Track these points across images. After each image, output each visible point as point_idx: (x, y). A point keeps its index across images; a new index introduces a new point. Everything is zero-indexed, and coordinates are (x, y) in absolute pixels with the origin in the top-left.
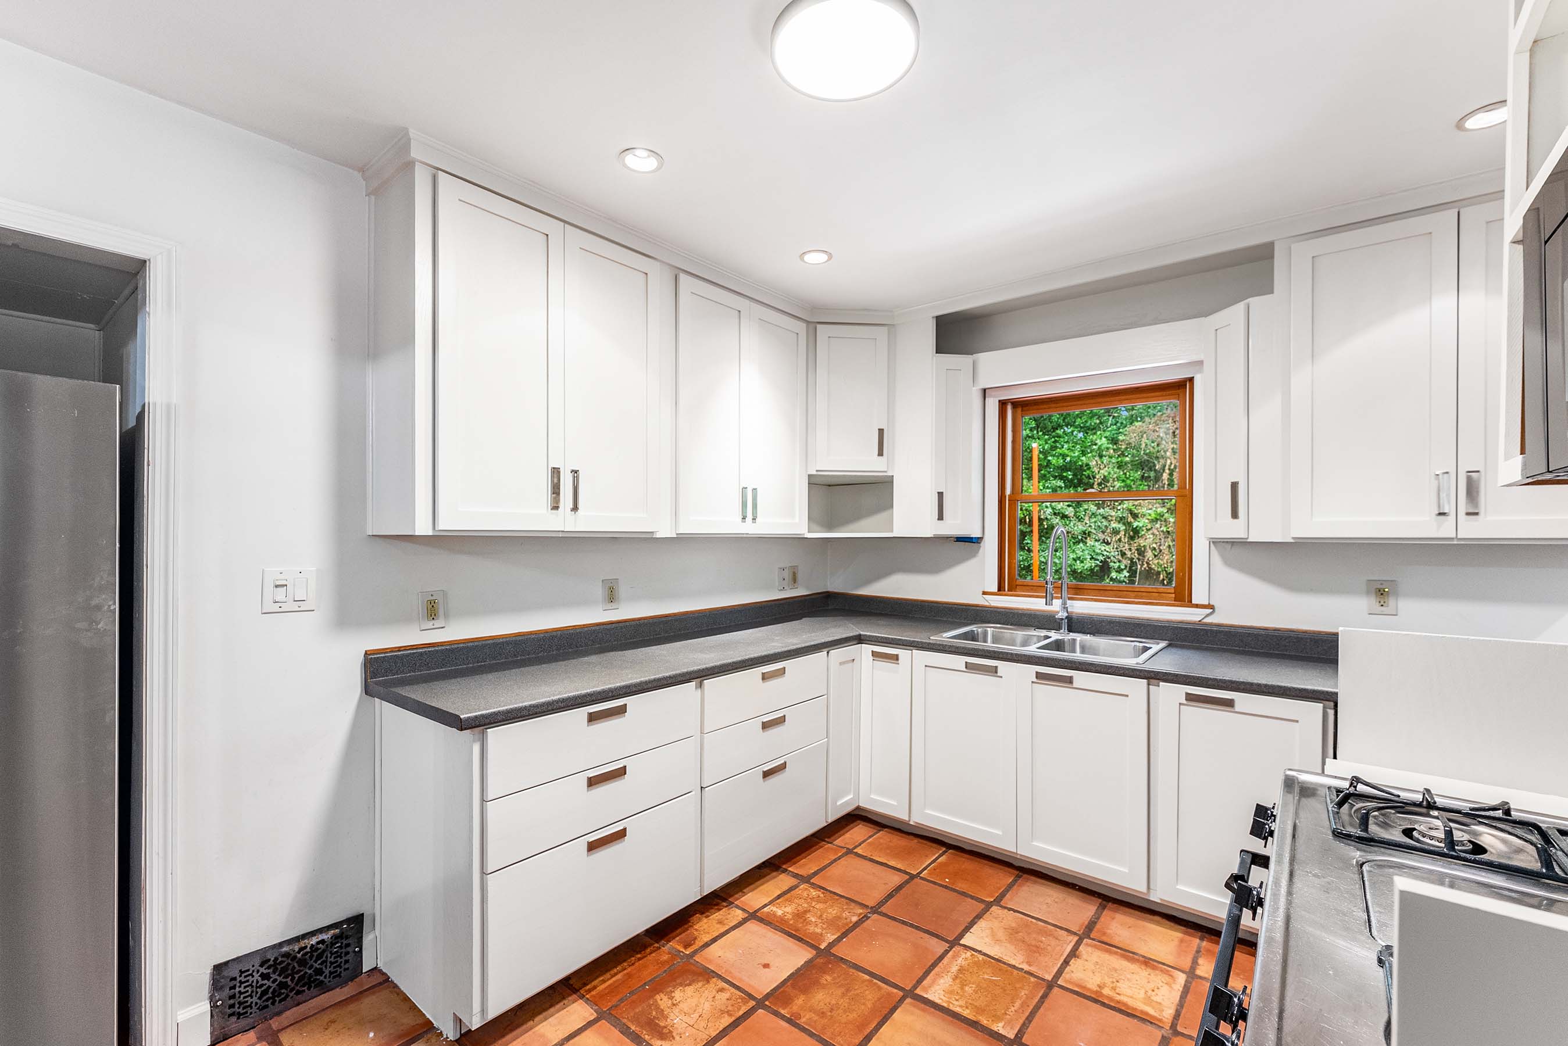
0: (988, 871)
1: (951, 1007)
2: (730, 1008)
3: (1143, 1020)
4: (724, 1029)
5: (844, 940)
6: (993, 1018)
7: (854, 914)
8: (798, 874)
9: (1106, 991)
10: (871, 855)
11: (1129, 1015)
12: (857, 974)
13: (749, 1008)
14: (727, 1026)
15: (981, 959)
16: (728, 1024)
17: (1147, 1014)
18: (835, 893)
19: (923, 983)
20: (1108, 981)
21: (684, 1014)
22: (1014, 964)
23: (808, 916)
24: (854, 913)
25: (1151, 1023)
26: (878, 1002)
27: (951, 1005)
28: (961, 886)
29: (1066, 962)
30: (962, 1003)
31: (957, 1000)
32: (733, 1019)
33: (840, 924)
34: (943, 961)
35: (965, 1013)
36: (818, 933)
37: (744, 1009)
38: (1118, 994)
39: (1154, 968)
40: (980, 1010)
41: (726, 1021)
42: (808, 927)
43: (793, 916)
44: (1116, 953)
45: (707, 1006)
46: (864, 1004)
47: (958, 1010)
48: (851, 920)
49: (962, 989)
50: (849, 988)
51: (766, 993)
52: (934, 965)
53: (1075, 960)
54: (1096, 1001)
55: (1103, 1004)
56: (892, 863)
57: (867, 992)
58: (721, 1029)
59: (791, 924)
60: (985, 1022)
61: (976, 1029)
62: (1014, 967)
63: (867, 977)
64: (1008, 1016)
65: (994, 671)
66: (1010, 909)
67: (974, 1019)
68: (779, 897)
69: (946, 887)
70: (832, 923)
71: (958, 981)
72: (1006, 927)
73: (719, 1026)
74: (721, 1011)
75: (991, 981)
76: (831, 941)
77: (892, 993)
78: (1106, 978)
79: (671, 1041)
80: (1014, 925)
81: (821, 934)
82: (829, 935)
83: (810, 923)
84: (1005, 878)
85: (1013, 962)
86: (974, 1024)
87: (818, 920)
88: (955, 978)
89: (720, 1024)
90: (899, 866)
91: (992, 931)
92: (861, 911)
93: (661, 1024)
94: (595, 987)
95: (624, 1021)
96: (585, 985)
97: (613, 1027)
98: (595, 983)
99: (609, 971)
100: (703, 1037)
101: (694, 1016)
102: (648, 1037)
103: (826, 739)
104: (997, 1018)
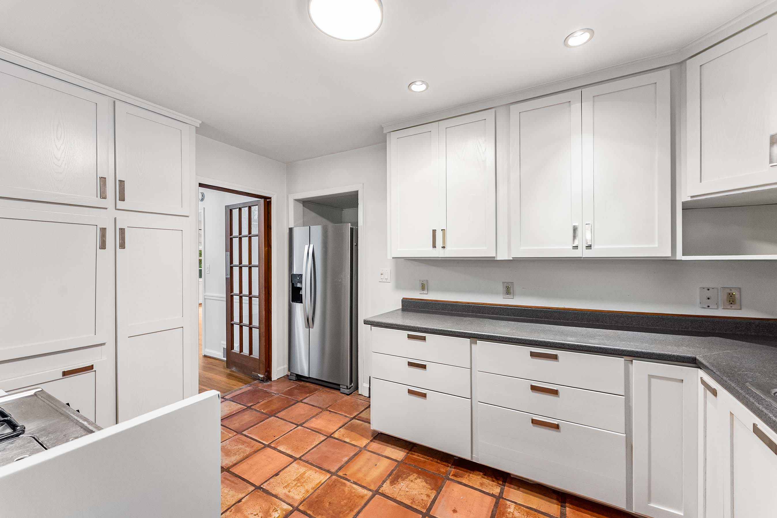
2: (417, 502)
4: (403, 502)
13: (420, 510)
14: (405, 503)
16: (406, 503)
21: (407, 486)
32: (410, 505)
37: (418, 508)
41: (408, 502)
45: (415, 492)
51: (435, 516)
58: (402, 501)
68: (524, 506)
73: (404, 500)
74: (414, 499)
79: (390, 485)
89: (405, 500)
93: (399, 480)
94: (414, 455)
95: (398, 468)
96: (415, 452)
97: (394, 467)
98: (416, 454)
99: (425, 455)
100: (395, 496)
101: (407, 490)
102: (391, 478)
103: (625, 435)
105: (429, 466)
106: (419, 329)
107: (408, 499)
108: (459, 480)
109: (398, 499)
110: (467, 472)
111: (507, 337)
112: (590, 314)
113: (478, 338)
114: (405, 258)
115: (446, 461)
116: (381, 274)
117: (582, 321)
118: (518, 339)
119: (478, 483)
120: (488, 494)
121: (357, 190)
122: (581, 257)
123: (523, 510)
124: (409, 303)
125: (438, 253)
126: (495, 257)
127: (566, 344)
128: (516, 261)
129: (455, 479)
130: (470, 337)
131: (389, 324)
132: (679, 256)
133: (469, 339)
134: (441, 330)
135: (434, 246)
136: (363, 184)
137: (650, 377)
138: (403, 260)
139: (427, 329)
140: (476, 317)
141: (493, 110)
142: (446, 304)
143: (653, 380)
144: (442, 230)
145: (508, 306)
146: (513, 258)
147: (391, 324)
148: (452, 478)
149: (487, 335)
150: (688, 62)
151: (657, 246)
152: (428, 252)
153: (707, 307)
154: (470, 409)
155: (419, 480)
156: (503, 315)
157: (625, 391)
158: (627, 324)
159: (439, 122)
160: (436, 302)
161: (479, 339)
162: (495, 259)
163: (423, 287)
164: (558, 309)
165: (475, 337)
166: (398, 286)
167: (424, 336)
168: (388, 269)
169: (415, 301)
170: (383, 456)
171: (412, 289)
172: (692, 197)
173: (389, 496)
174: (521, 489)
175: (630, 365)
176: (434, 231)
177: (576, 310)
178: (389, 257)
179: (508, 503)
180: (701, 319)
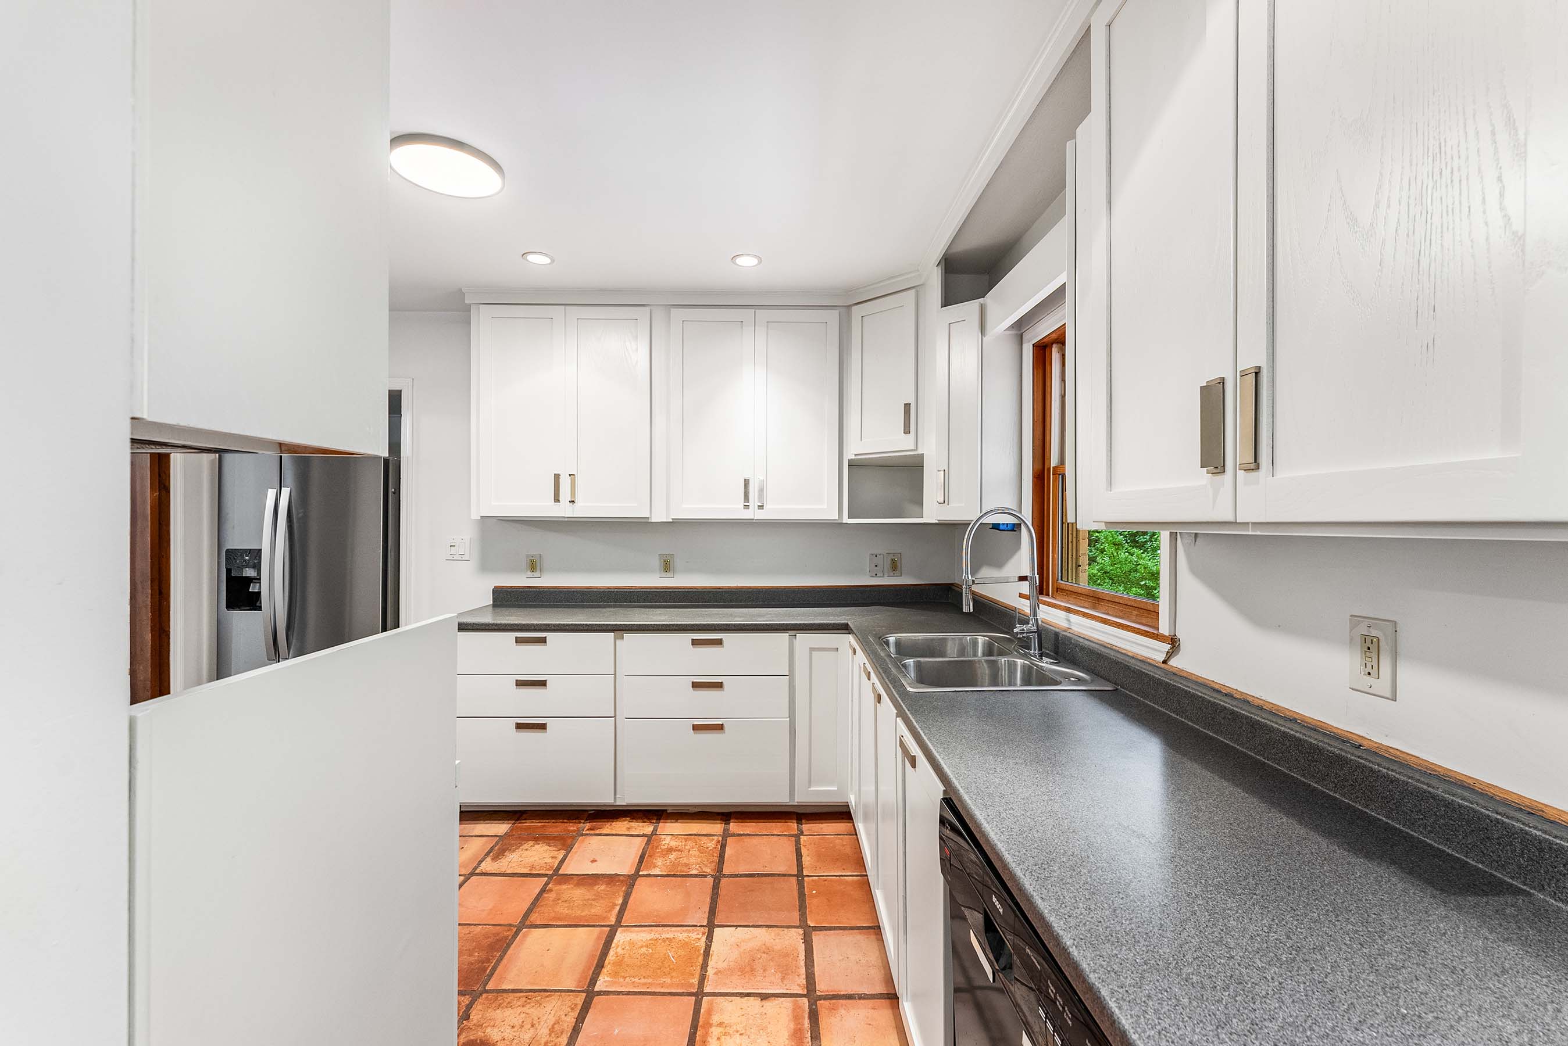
1: (611, 950)
2: (536, 867)
4: (517, 873)
13: (543, 873)
14: (520, 873)
15: (700, 944)
16: (522, 872)
19: (630, 928)
21: (519, 855)
22: (710, 965)
26: (592, 916)
31: (623, 949)
32: (526, 872)
37: (540, 872)
40: (620, 963)
45: (533, 859)
46: (587, 912)
47: (611, 953)
51: (565, 873)
53: (756, 1000)
54: (695, 1025)
57: (603, 909)
58: (515, 872)
60: (606, 970)
64: (623, 980)
67: (607, 963)
71: (642, 941)
73: (518, 870)
74: (533, 865)
77: (610, 920)
79: (492, 862)
88: (644, 939)
89: (520, 870)
91: (747, 939)
93: (505, 853)
94: (525, 822)
95: (501, 842)
96: (525, 819)
97: (494, 843)
98: (527, 821)
99: (543, 819)
100: (503, 870)
101: (520, 859)
102: (491, 854)
103: (788, 719)
104: (615, 974)
105: (551, 830)
106: (534, 626)
107: (525, 867)
108: (598, 832)
109: (509, 872)
110: (608, 822)
111: (663, 624)
112: (766, 592)
113: (626, 630)
114: (497, 518)
115: (578, 818)
116: (451, 546)
117: (757, 602)
118: (677, 624)
119: (624, 829)
120: (638, 836)
121: (400, 389)
122: (753, 519)
123: (681, 838)
124: (507, 595)
125: (563, 510)
126: (648, 518)
127: (732, 624)
128: (676, 524)
129: (592, 832)
130: (614, 630)
131: (483, 624)
132: (846, 520)
133: (613, 633)
134: (572, 624)
135: (557, 500)
136: (413, 379)
137: (812, 649)
138: (494, 520)
139: (549, 625)
140: (621, 606)
141: (648, 309)
142: (574, 591)
143: (814, 653)
144: (570, 475)
145: (666, 589)
146: (673, 519)
147: (487, 624)
148: (588, 832)
149: (637, 624)
150: (853, 308)
151: (826, 507)
152: (546, 508)
153: (874, 575)
154: (613, 731)
155: (537, 846)
156: (660, 602)
157: (789, 671)
158: (804, 601)
159: (567, 307)
160: (556, 590)
161: (627, 632)
162: (650, 521)
163: (533, 566)
164: (729, 588)
165: (619, 630)
166: (486, 566)
167: (544, 636)
168: (466, 537)
169: (518, 590)
170: (472, 836)
171: (514, 570)
172: (856, 455)
173: (493, 872)
174: (679, 821)
175: (794, 640)
176: (557, 477)
177: (750, 588)
178: (475, 516)
179: (663, 837)
180: (869, 589)
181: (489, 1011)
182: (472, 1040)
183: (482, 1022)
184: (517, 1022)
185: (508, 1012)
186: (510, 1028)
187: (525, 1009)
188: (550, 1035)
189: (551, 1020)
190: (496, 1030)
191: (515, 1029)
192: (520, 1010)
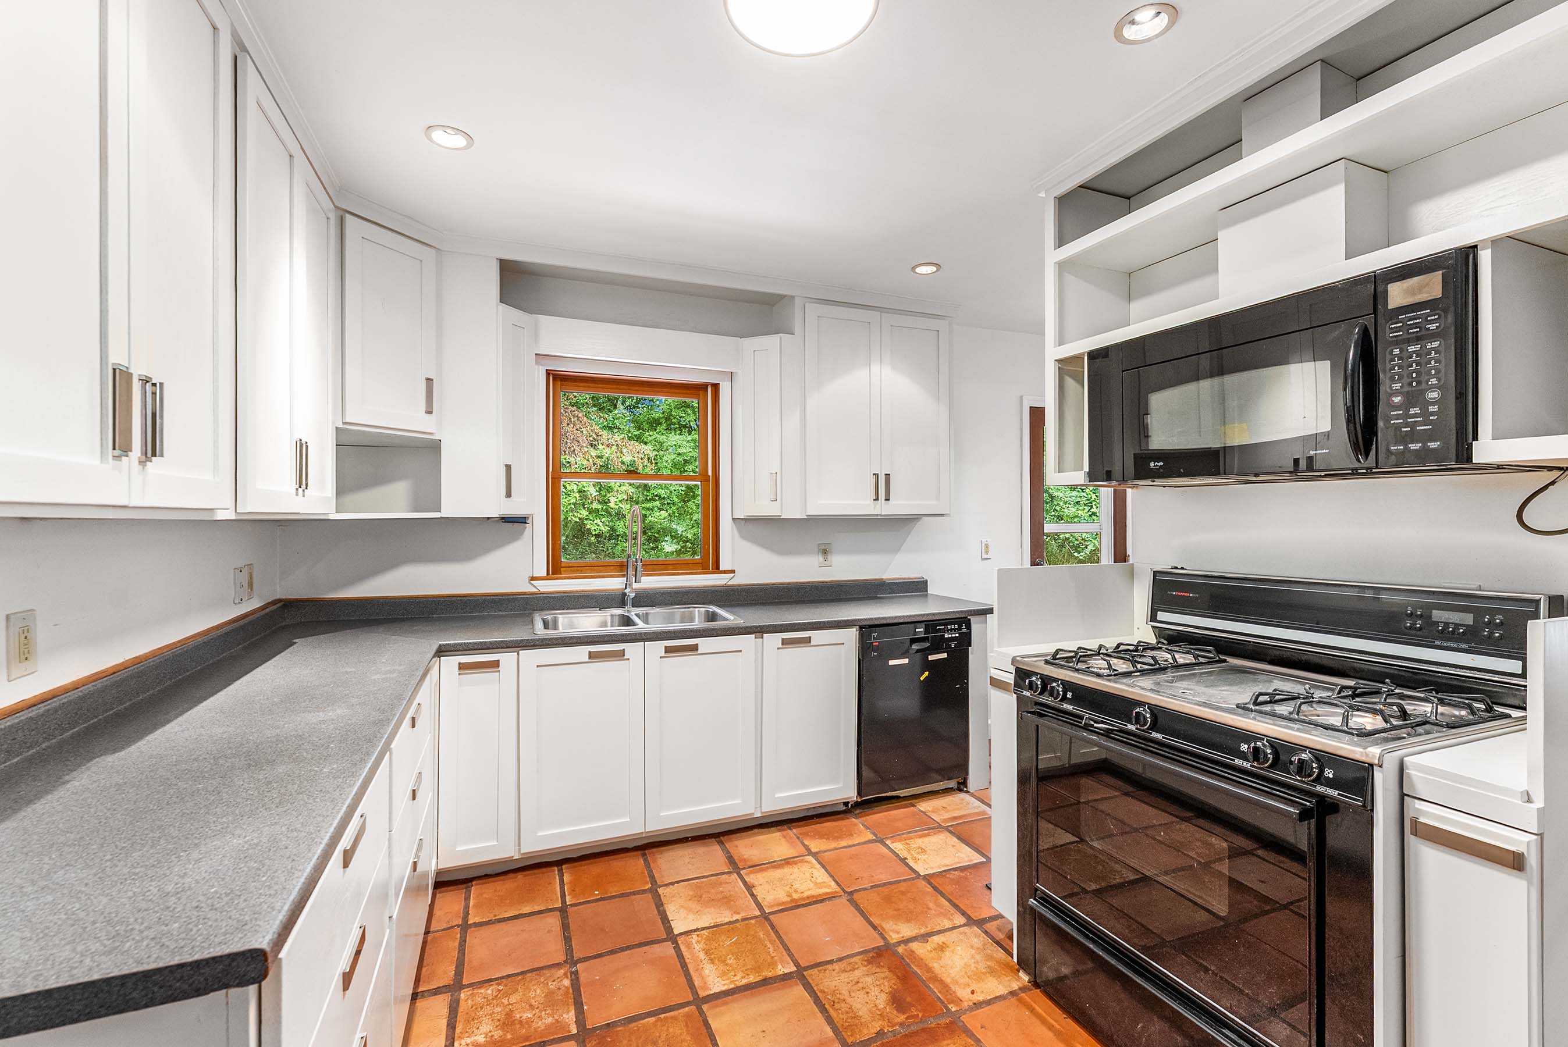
0: (617, 864)
1: (739, 984)
3: (829, 899)
5: (585, 1008)
6: (771, 967)
7: (561, 979)
8: (439, 988)
9: (795, 896)
10: (495, 916)
11: (822, 901)
12: (641, 1024)
15: (706, 934)
17: (827, 893)
18: (509, 976)
19: (696, 984)
20: (787, 888)
22: (728, 921)
23: (518, 1016)
24: (558, 978)
25: (834, 897)
26: (690, 1029)
27: (737, 983)
28: (613, 891)
29: (752, 895)
30: (740, 975)
31: (735, 975)
33: (560, 997)
34: (686, 958)
35: (751, 979)
36: (552, 1024)
38: (802, 893)
39: (796, 863)
40: (757, 969)
42: (534, 1025)
43: (503, 1029)
44: (768, 868)
46: (682, 1041)
47: (744, 982)
48: (564, 986)
49: (727, 965)
50: (652, 1040)
52: (684, 965)
53: (755, 889)
54: (798, 907)
55: (803, 906)
56: (526, 910)
57: (671, 1030)
59: (512, 1039)
60: (770, 974)
61: (770, 984)
62: (730, 923)
63: (652, 1020)
64: (776, 958)
65: (621, 654)
66: (672, 884)
67: (761, 978)
68: (451, 1026)
69: (602, 899)
70: (551, 1001)
71: (716, 962)
72: (689, 898)
75: (735, 943)
76: (575, 1020)
77: (687, 1012)
78: (785, 888)
80: (691, 893)
81: (557, 1021)
82: (564, 1016)
83: (529, 1022)
84: (635, 864)
85: (727, 920)
86: (765, 982)
87: (534, 1012)
88: (712, 961)
90: (537, 908)
91: (686, 908)
92: (562, 971)
104: (773, 965)
153: (240, 601)
181: (864, 1020)
182: (897, 1010)
183: (878, 1017)
184: (861, 994)
185: (856, 1006)
186: (869, 994)
187: (847, 997)
188: (858, 968)
189: (844, 976)
190: (878, 1002)
191: (868, 990)
192: (849, 1000)
